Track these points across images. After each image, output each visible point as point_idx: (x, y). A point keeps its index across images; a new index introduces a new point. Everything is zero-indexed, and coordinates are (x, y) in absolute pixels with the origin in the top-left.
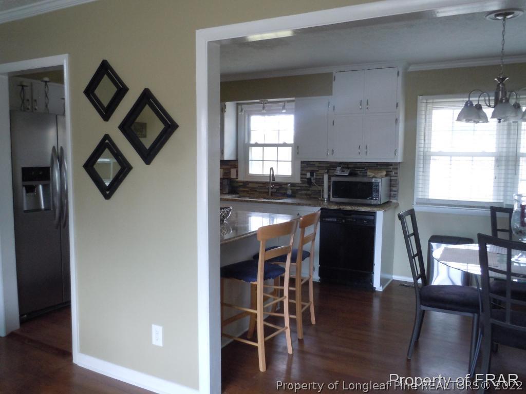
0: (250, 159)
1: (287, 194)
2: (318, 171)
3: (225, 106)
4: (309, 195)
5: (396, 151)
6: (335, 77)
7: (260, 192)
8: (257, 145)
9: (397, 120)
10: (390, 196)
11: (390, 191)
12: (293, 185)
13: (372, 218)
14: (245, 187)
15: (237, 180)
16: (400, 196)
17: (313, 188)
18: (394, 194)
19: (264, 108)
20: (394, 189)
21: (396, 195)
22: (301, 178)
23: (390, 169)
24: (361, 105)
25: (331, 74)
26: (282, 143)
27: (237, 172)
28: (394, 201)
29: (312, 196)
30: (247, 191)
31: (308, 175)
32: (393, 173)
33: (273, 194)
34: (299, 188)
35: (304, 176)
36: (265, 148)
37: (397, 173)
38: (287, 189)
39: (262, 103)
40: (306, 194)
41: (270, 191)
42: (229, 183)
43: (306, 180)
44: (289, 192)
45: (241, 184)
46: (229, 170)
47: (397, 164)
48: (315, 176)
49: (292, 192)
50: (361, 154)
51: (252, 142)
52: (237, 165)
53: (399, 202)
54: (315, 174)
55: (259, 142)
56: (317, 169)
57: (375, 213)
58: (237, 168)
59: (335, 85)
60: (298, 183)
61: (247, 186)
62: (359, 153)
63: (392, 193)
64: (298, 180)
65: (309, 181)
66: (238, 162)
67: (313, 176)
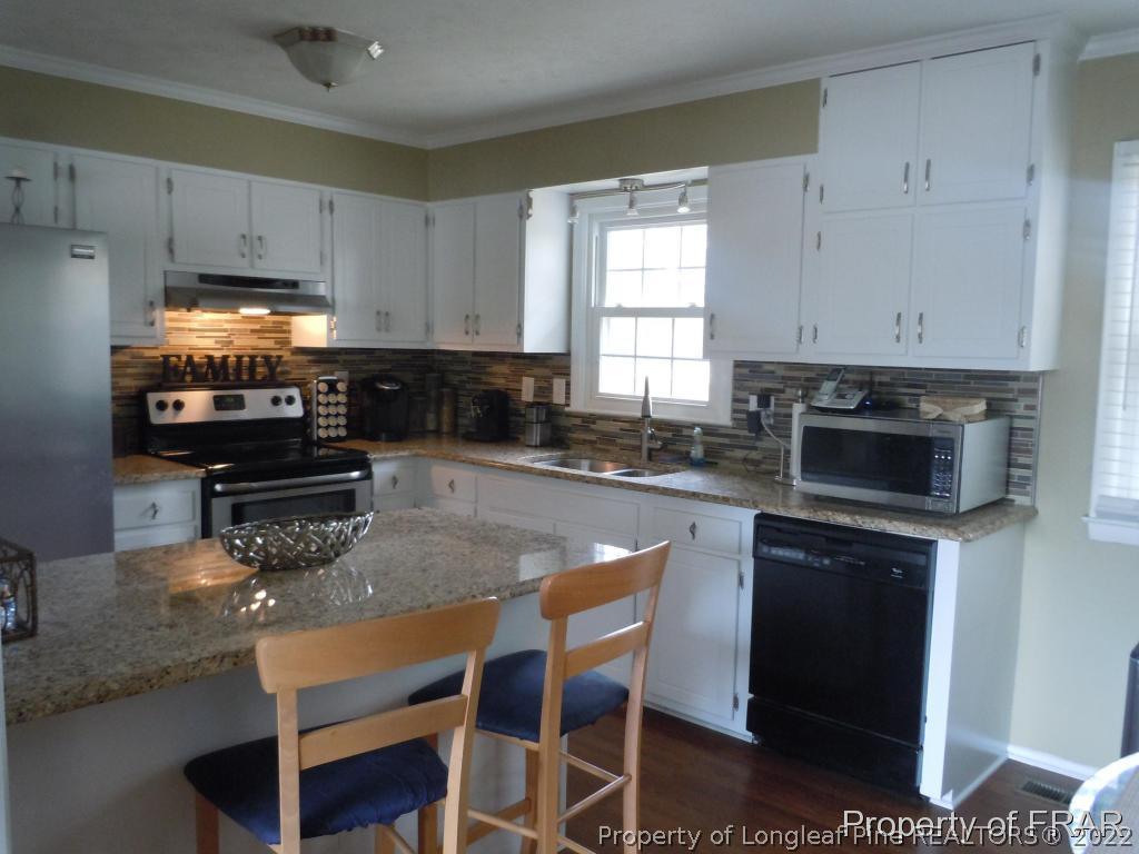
0: (601, 353)
1: (691, 459)
2: (783, 391)
3: (529, 201)
4: (756, 463)
5: (1022, 331)
6: (826, 92)
7: (624, 448)
8: (621, 312)
9: (1028, 227)
10: (1007, 482)
11: (1009, 465)
12: (709, 430)
13: (921, 560)
14: (587, 429)
15: (567, 409)
16: (1043, 483)
17: (765, 444)
18: (1020, 478)
19: (631, 204)
20: (1022, 460)
21: (1027, 478)
22: (735, 411)
23: (1011, 391)
24: (906, 179)
25: (814, 84)
26: (687, 306)
27: (568, 384)
28: (1020, 500)
29: (764, 466)
30: (591, 442)
31: (753, 405)
32: (1019, 408)
33: (654, 453)
34: (726, 441)
35: (742, 406)
36: (640, 319)
37: (1032, 408)
38: (691, 440)
39: (626, 190)
40: (745, 460)
41: (646, 445)
42: (543, 418)
43: (744, 416)
44: (697, 452)
45: (578, 421)
46: (549, 380)
47: (1034, 377)
48: (772, 408)
49: (707, 453)
50: (903, 339)
51: (610, 303)
52: (569, 367)
53: (1039, 506)
54: (773, 399)
55: (627, 304)
56: (781, 386)
57: (931, 544)
58: (569, 374)
59: (828, 118)
60: (726, 427)
61: (593, 426)
62: (898, 338)
63: (1016, 472)
64: (723, 418)
65: (754, 422)
66: (569, 361)
67: (768, 405)
